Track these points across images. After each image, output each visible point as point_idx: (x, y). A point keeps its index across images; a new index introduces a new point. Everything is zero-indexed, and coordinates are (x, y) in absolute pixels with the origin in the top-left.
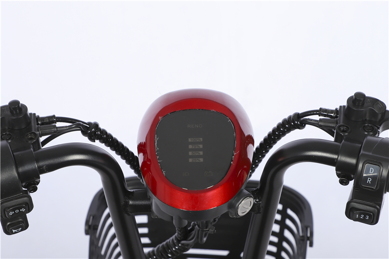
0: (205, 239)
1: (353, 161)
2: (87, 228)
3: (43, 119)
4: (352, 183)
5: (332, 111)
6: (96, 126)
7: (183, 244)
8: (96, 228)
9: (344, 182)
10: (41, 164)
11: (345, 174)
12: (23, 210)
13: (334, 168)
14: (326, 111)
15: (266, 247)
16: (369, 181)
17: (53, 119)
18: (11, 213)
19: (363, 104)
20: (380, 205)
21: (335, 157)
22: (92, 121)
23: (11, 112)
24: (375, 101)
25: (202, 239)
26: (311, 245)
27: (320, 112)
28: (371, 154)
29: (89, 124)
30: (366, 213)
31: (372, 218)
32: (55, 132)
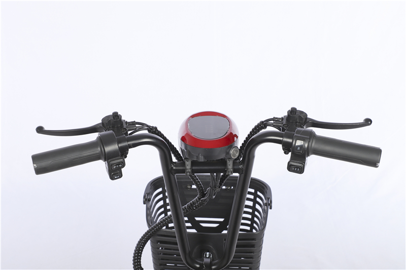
0: (214, 197)
1: (290, 141)
2: (145, 200)
3: (129, 123)
4: (290, 153)
5: (280, 119)
6: (156, 128)
7: (202, 200)
8: (149, 200)
9: (286, 153)
10: (129, 143)
11: (287, 148)
12: (120, 166)
13: (281, 145)
14: (277, 118)
15: (246, 195)
16: (299, 148)
17: (134, 123)
18: (115, 167)
19: (296, 113)
20: (305, 163)
21: (282, 139)
22: (154, 126)
23: (114, 118)
24: (302, 112)
25: (212, 197)
26: (271, 208)
27: (274, 119)
28: (299, 135)
29: (153, 127)
30: (297, 167)
31: (300, 170)
32: (136, 129)
